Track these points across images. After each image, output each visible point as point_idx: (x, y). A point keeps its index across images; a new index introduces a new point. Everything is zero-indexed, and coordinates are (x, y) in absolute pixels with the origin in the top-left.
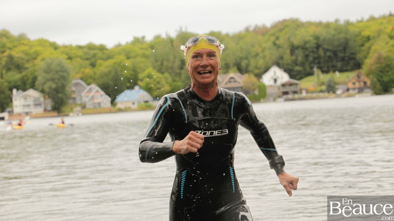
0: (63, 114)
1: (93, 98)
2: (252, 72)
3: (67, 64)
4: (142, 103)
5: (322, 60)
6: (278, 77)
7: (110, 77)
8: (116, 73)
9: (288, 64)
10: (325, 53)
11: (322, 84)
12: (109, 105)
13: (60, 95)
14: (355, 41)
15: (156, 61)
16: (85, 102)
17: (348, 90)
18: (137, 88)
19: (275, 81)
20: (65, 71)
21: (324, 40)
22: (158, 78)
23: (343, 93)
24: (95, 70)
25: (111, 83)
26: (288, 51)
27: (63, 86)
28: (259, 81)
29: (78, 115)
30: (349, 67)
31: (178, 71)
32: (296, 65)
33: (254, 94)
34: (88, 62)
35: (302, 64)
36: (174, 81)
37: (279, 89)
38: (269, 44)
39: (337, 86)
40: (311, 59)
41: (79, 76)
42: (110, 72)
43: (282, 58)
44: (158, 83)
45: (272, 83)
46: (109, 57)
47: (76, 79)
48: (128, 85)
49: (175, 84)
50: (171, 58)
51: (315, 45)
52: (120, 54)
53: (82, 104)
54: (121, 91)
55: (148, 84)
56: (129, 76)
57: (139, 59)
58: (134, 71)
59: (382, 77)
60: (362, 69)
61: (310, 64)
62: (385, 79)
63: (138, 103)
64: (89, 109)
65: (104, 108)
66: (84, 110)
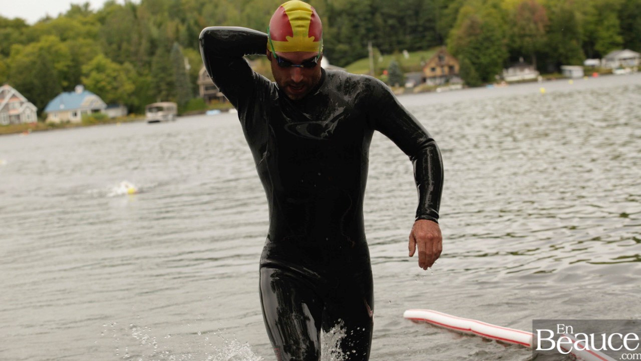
1: (7, 107)
4: (89, 113)
5: (380, 33)
7: (34, 72)
8: (44, 64)
10: (385, 21)
11: (382, 71)
12: (34, 118)
15: (110, 43)
17: (424, 80)
18: (79, 89)
22: (114, 71)
23: (415, 86)
24: (9, 60)
25: (37, 82)
26: (325, 21)
30: (425, 43)
31: (146, 58)
32: (340, 42)
35: (349, 41)
36: (140, 74)
39: (406, 75)
40: (362, 31)
42: (34, 63)
44: (115, 78)
46: (32, 39)
48: (65, 84)
49: (142, 79)
50: (135, 37)
51: (368, 9)
52: (49, 32)
54: (54, 95)
55: (98, 82)
56: (65, 69)
57: (81, 41)
58: (73, 60)
59: (478, 58)
60: (446, 45)
61: (362, 39)
62: (484, 60)
63: (82, 113)
64: (2, 126)
65: (26, 124)
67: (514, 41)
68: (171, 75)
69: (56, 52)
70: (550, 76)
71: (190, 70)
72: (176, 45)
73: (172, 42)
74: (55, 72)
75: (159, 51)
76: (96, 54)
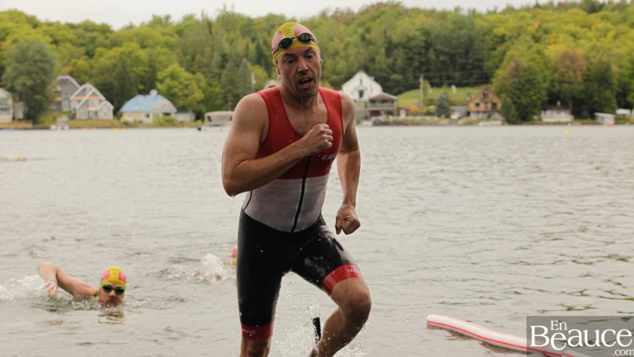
0: (41, 125)
1: (87, 103)
2: (328, 78)
3: (51, 50)
4: (161, 115)
5: (432, 67)
6: (366, 88)
7: (114, 74)
8: (124, 68)
9: (381, 70)
10: (437, 57)
11: (430, 102)
12: (110, 115)
13: (38, 97)
14: (483, 41)
15: (185, 54)
16: (75, 110)
17: (468, 114)
18: (154, 93)
19: (361, 94)
20: (48, 62)
21: (437, 37)
22: (187, 79)
23: (459, 118)
24: (92, 61)
25: (115, 83)
26: (383, 51)
27: (44, 84)
29: (63, 128)
30: (472, 80)
31: (217, 71)
32: (394, 72)
34: (82, 50)
35: (403, 72)
36: (210, 85)
37: (366, 107)
38: (355, 38)
39: (452, 108)
40: (416, 64)
41: (68, 69)
42: (115, 66)
43: (373, 60)
44: (186, 86)
45: (356, 96)
46: (115, 44)
47: (63, 74)
48: (141, 87)
49: (211, 89)
50: (208, 50)
51: (423, 44)
52: (131, 40)
53: (70, 112)
54: (130, 97)
55: (171, 88)
56: (143, 74)
57: (159, 49)
58: (150, 66)
59: (519, 98)
60: (491, 84)
61: (415, 72)
62: (524, 100)
63: (154, 115)
64: (81, 120)
65: (102, 120)
66: (73, 122)
67: (553, 86)
68: (237, 88)
69: (136, 58)
70: (584, 121)
71: (255, 85)
72: (245, 60)
73: (242, 58)
74: (133, 76)
75: (229, 65)
76: (172, 63)
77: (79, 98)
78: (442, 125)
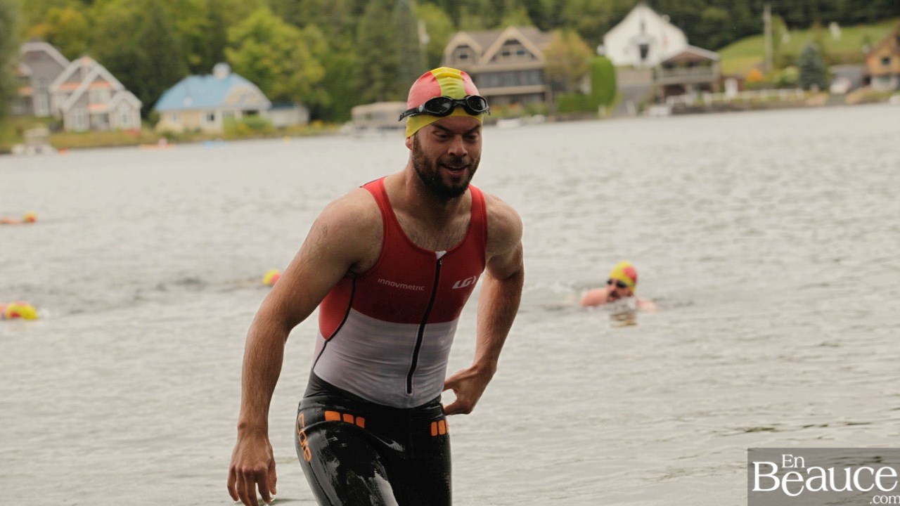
1: (85, 98)
2: (574, 24)
4: (239, 116)
6: (654, 40)
7: (138, 35)
8: (158, 22)
9: (683, 2)
11: (788, 61)
12: (135, 121)
16: (61, 112)
17: (867, 80)
18: (221, 70)
19: (644, 52)
22: (287, 40)
23: (849, 91)
24: (92, 11)
25: (142, 54)
28: (596, 54)
29: (39, 151)
30: (871, 11)
31: (347, 19)
32: (709, 2)
33: (579, 92)
35: (728, 2)
36: (336, 49)
37: (655, 77)
39: (834, 70)
41: (41, 29)
42: (139, 19)
44: (288, 54)
45: (634, 57)
47: (34, 41)
48: (195, 60)
49: (338, 57)
53: (51, 117)
54: (173, 80)
55: (255, 59)
56: (197, 32)
58: (211, 17)
63: (224, 115)
64: (74, 133)
65: (120, 131)
66: (59, 138)
68: (391, 52)
71: (429, 44)
74: (177, 37)
75: (372, 7)
77: (68, 88)
78: (815, 106)
